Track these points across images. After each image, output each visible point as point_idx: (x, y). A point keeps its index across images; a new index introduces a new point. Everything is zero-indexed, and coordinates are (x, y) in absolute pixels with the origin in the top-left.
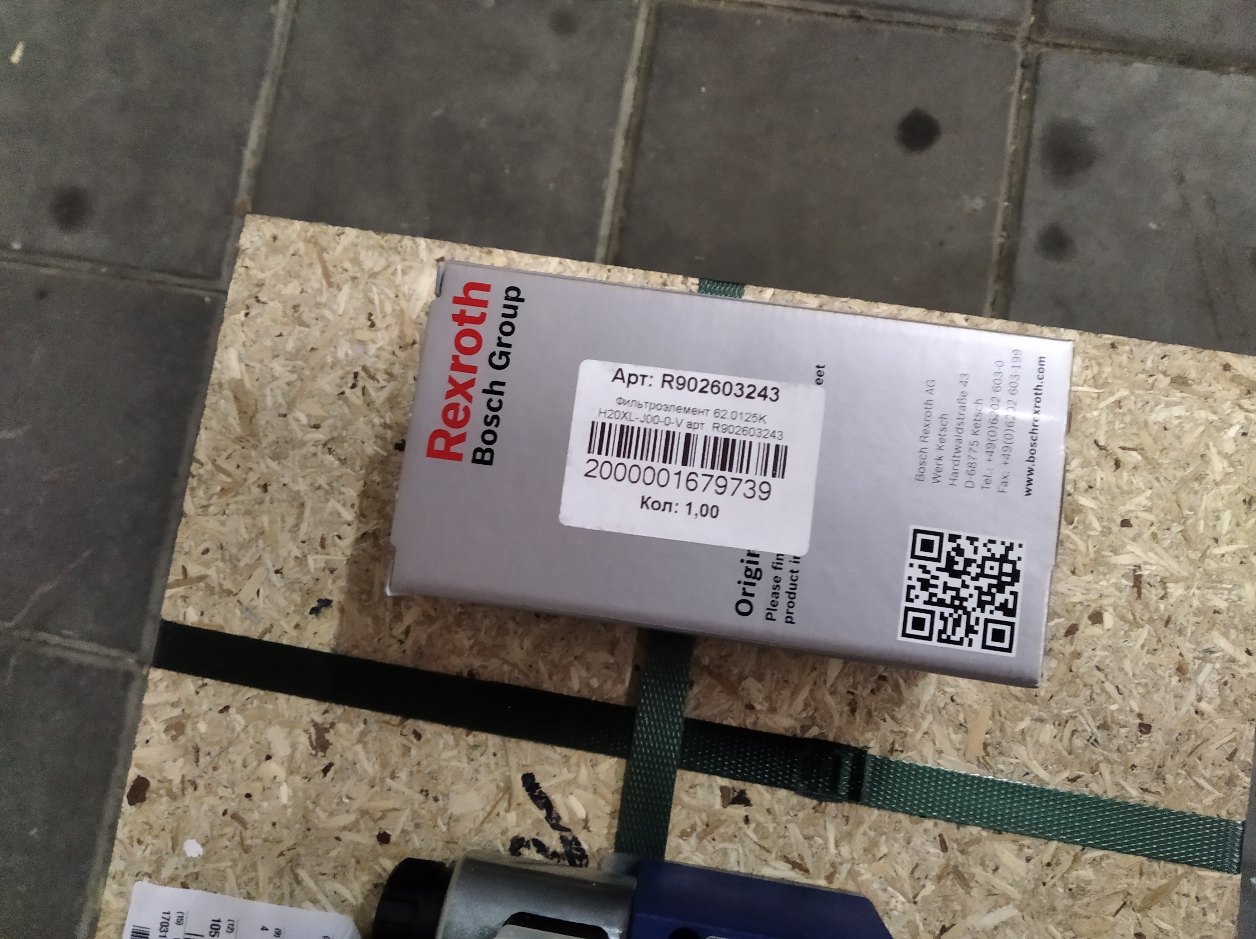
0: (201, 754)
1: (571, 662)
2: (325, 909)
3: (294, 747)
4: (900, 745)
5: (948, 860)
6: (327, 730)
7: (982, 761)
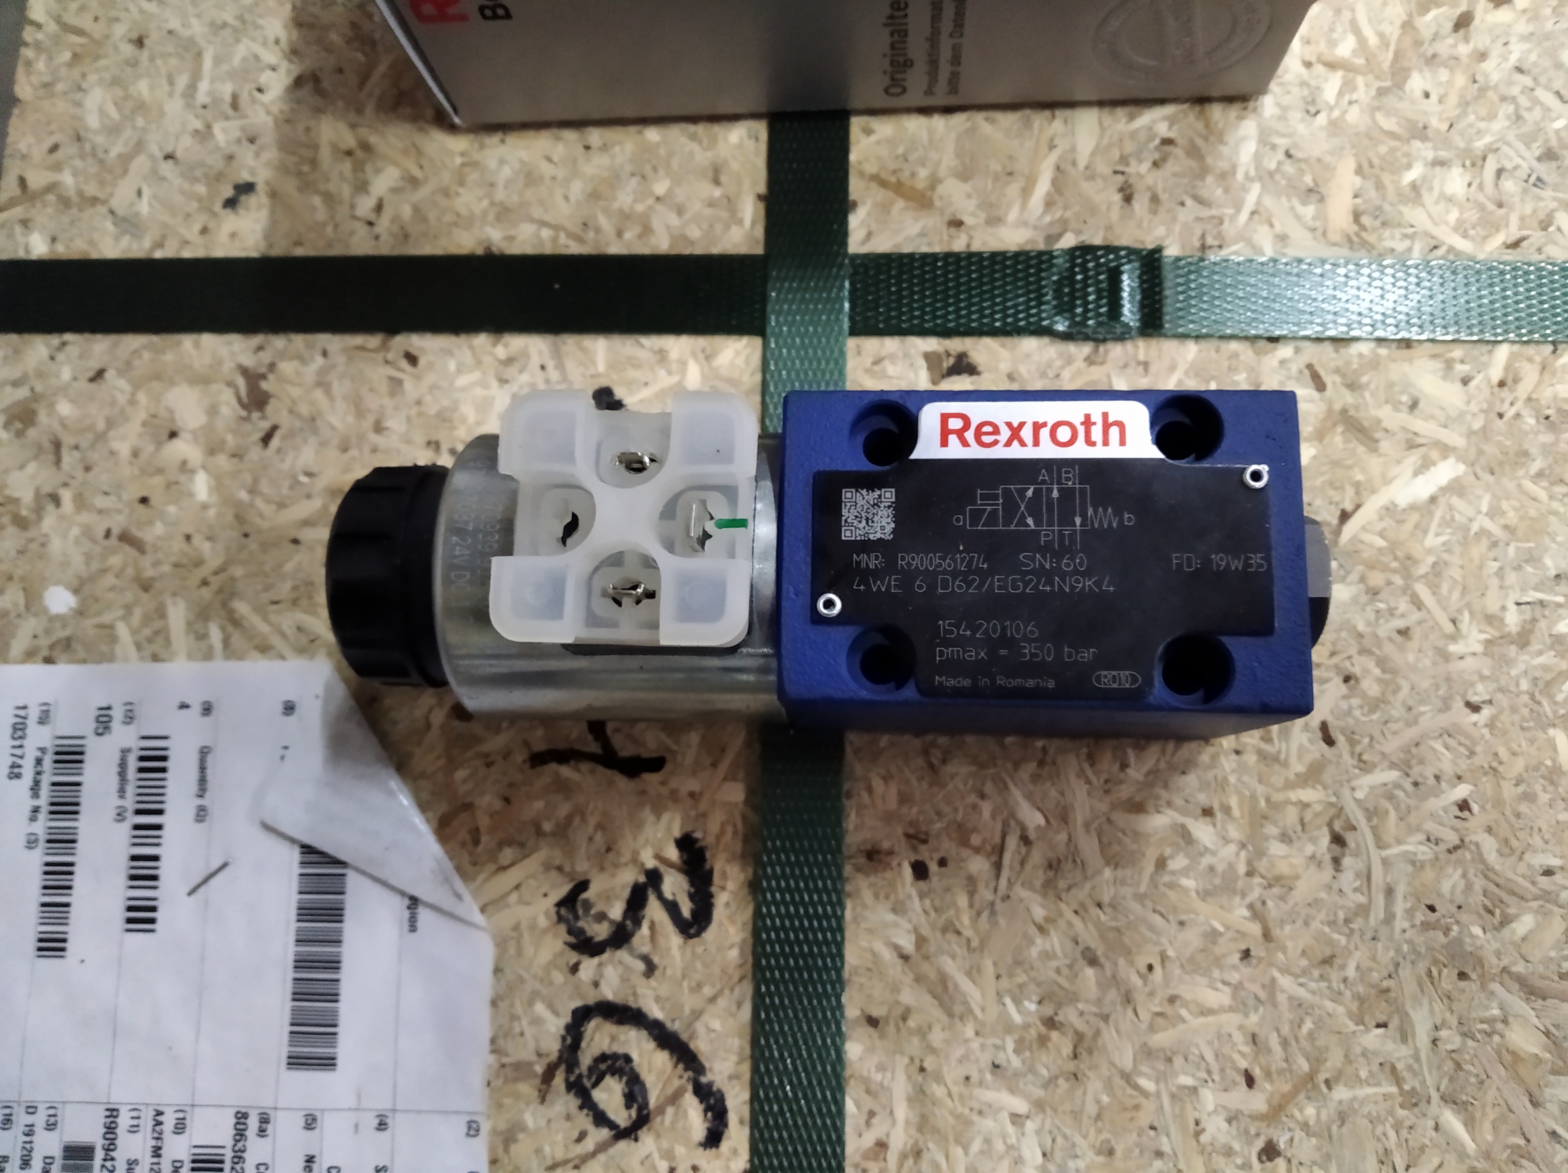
0: (64, 451)
1: (651, 208)
2: (283, 658)
3: (213, 411)
4: (1215, 238)
5: (1330, 402)
6: (263, 377)
7: (1356, 239)
